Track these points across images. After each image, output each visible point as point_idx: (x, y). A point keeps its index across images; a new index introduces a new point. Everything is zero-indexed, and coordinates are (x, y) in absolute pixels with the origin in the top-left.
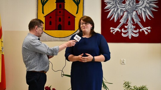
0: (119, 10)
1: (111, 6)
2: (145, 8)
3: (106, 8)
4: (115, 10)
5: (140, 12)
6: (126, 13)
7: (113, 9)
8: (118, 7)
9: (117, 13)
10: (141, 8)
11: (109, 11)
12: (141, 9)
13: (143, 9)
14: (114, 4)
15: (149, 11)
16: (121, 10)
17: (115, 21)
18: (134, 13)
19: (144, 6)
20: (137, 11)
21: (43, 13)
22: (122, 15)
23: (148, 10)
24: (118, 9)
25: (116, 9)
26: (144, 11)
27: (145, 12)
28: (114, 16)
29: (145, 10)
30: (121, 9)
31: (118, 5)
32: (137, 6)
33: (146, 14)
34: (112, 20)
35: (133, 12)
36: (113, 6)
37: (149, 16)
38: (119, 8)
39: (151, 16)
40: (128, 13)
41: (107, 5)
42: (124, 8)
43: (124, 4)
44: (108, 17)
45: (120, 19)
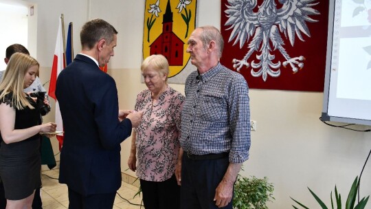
0: (248, 25)
1: (235, 20)
2: (292, 16)
3: (227, 23)
4: (241, 27)
5: (284, 27)
6: (258, 31)
7: (238, 24)
8: (245, 19)
9: (244, 31)
10: (285, 17)
11: (232, 29)
12: (286, 20)
13: (290, 20)
14: (239, 15)
15: (302, 23)
16: (251, 25)
17: (241, 47)
18: (274, 28)
19: (291, 13)
20: (278, 26)
21: (148, 41)
22: (251, 34)
23: (300, 21)
24: (245, 24)
25: (242, 24)
26: (291, 24)
27: (293, 26)
28: (240, 37)
29: (293, 22)
30: (251, 22)
31: (246, 16)
32: (279, 14)
33: (296, 30)
34: (236, 45)
35: (270, 28)
36: (239, 19)
37: (302, 33)
38: (247, 21)
39: (305, 33)
40: (263, 29)
41: (228, 18)
42: (255, 20)
43: (255, 14)
44: (230, 39)
45: (249, 43)
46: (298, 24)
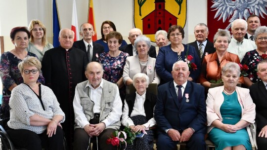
0: (228, 9)
1: (219, 5)
2: (258, 5)
3: (213, 6)
4: (224, 9)
5: (253, 10)
6: (236, 12)
7: (220, 8)
8: (226, 5)
9: (226, 12)
10: (253, 5)
11: (217, 10)
12: (254, 7)
13: (256, 6)
14: (222, 2)
15: (263, 8)
16: (230, 9)
17: (224, 21)
18: (246, 11)
19: (257, 3)
20: (249, 9)
21: (140, 15)
22: (231, 14)
23: (262, 7)
24: (226, 8)
25: (224, 8)
26: (257, 9)
27: (258, 10)
28: (223, 15)
29: (258, 8)
30: (231, 7)
31: (226, 3)
32: (249, 3)
33: (260, 12)
34: (220, 20)
35: (244, 10)
36: (221, 4)
37: (263, 14)
38: (228, 6)
39: (265, 14)
40: (239, 11)
41: (214, 3)
42: (234, 5)
43: (233, 2)
44: (215, 17)
45: (230, 19)
46: (261, 9)
